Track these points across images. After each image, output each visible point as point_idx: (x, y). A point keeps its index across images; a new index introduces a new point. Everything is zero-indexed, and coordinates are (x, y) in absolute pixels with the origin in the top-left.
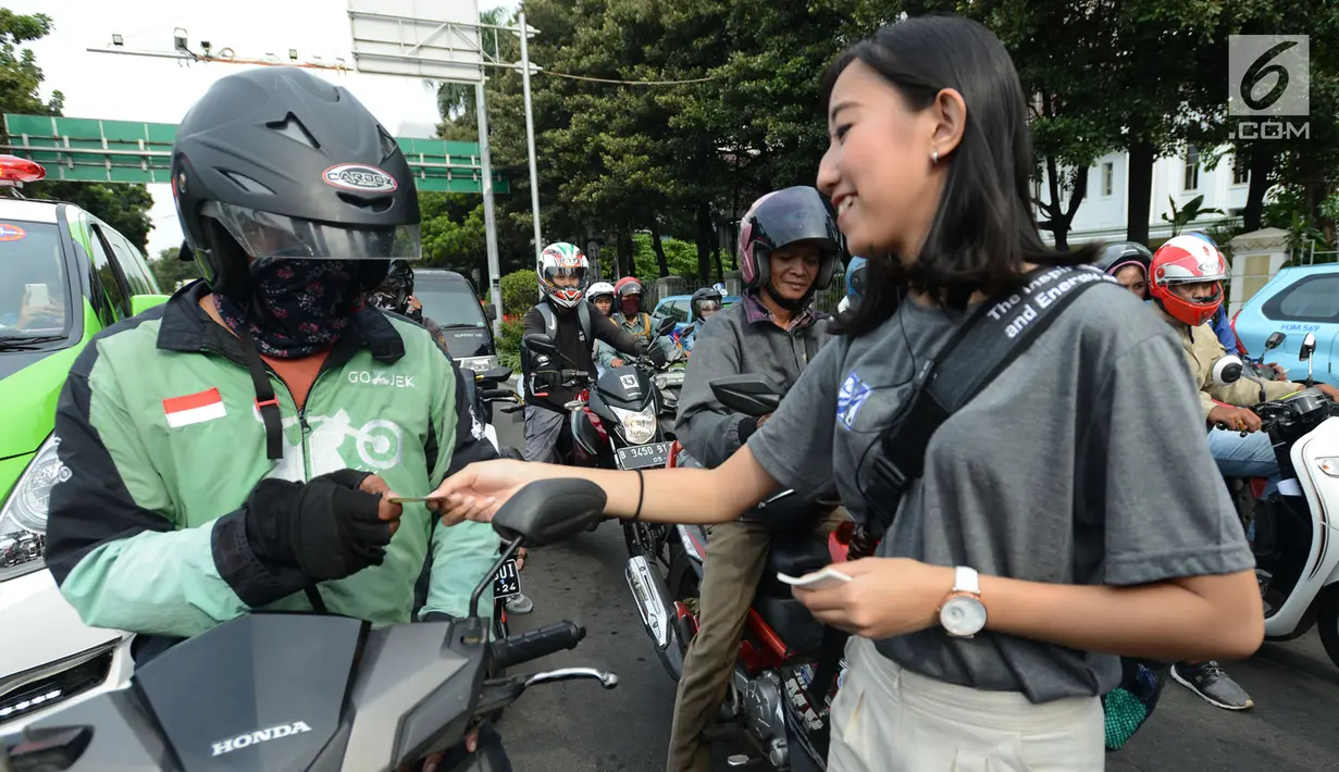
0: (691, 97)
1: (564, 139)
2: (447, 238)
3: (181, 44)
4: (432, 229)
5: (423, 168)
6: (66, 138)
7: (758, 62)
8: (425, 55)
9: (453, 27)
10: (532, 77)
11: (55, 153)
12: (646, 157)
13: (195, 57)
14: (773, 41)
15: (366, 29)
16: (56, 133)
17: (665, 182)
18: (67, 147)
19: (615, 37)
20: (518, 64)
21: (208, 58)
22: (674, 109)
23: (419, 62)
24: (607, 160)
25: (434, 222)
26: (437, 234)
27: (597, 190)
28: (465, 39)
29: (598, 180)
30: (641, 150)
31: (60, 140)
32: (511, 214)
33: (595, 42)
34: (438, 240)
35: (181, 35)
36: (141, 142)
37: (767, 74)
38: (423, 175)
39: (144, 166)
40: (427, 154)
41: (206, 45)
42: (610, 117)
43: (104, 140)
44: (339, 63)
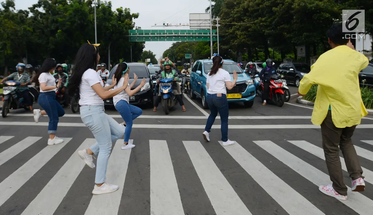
0: (254, 25)
1: (230, 31)
2: (208, 50)
3: (164, 24)
4: (205, 48)
5: (203, 36)
6: (138, 34)
7: (263, 19)
8: (201, 25)
9: (206, 20)
10: (219, 27)
11: (136, 36)
12: (246, 36)
13: (166, 26)
14: (267, 15)
15: (192, 22)
16: (136, 33)
17: (249, 41)
18: (138, 35)
19: (241, 10)
20: (216, 25)
21: (168, 26)
22: (250, 27)
23: (200, 26)
24: (238, 36)
25: (205, 47)
26: (206, 49)
27: (237, 42)
28: (207, 22)
29: (237, 40)
30: (245, 34)
31: (137, 34)
32: (221, 46)
33: (238, 11)
34: (206, 51)
35: (164, 23)
36: (150, 33)
37: (265, 21)
38: (203, 38)
39: (150, 38)
40: (204, 33)
41: (168, 24)
42: (240, 27)
43: (144, 33)
44: (187, 25)
